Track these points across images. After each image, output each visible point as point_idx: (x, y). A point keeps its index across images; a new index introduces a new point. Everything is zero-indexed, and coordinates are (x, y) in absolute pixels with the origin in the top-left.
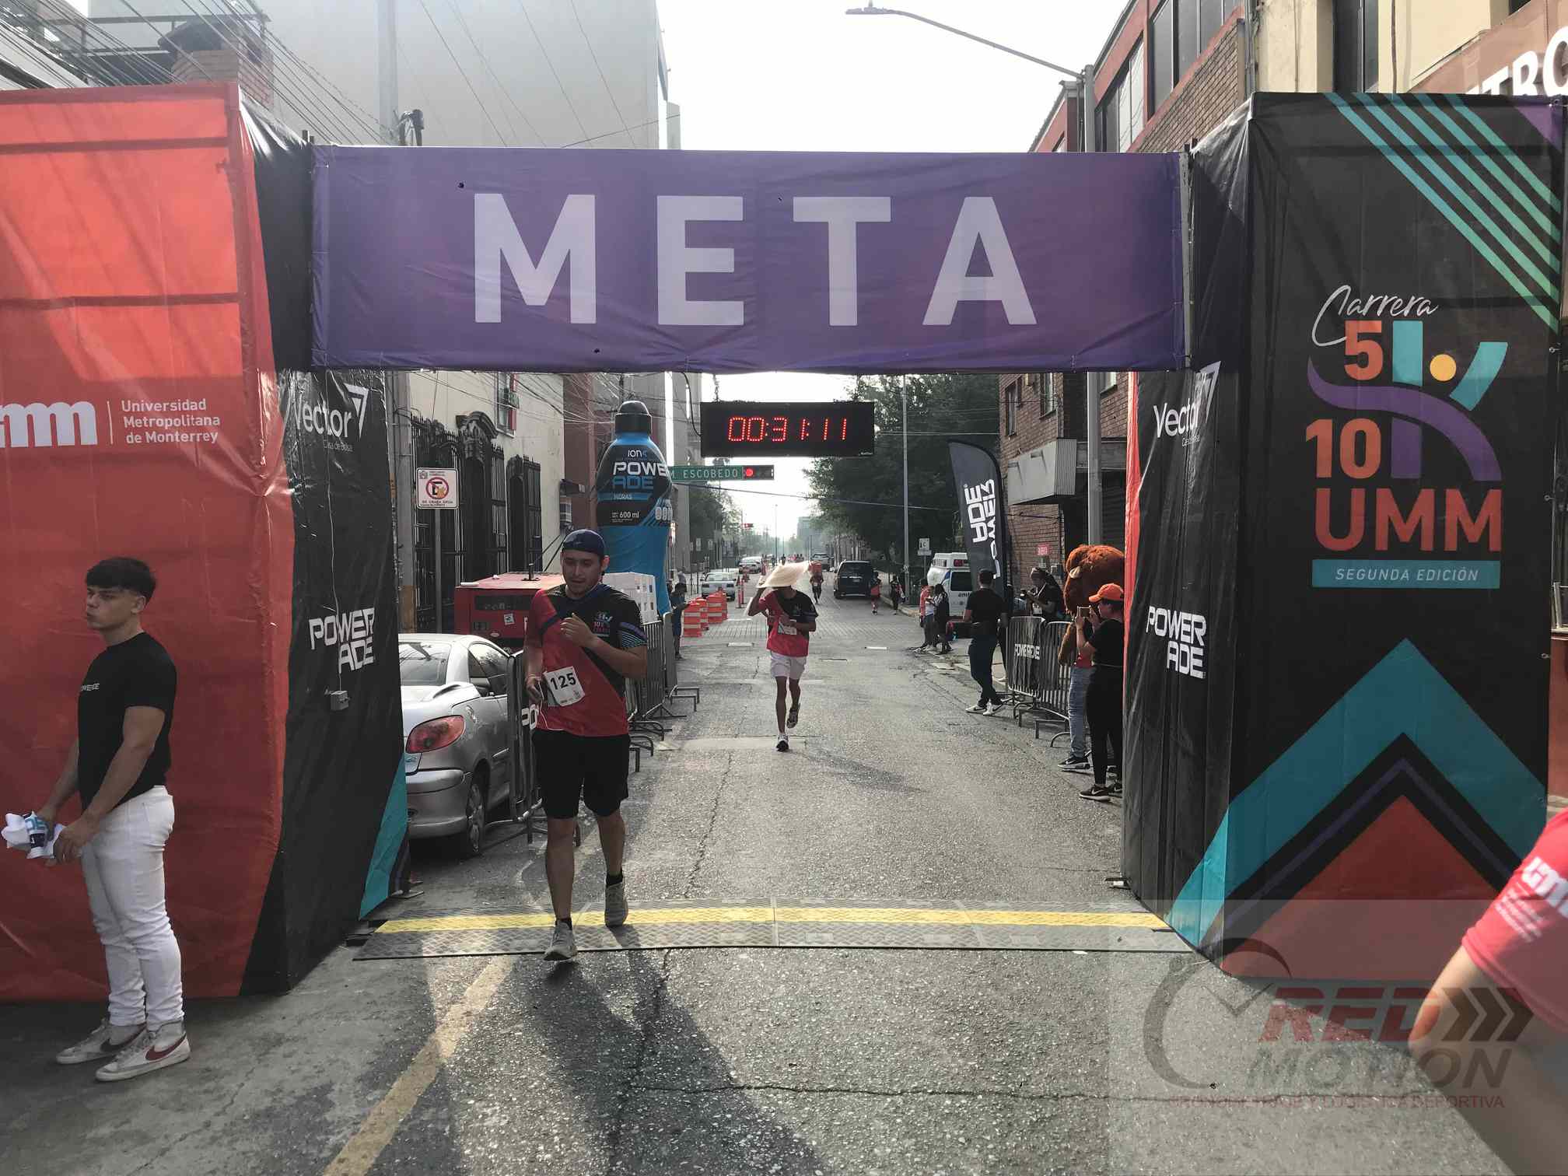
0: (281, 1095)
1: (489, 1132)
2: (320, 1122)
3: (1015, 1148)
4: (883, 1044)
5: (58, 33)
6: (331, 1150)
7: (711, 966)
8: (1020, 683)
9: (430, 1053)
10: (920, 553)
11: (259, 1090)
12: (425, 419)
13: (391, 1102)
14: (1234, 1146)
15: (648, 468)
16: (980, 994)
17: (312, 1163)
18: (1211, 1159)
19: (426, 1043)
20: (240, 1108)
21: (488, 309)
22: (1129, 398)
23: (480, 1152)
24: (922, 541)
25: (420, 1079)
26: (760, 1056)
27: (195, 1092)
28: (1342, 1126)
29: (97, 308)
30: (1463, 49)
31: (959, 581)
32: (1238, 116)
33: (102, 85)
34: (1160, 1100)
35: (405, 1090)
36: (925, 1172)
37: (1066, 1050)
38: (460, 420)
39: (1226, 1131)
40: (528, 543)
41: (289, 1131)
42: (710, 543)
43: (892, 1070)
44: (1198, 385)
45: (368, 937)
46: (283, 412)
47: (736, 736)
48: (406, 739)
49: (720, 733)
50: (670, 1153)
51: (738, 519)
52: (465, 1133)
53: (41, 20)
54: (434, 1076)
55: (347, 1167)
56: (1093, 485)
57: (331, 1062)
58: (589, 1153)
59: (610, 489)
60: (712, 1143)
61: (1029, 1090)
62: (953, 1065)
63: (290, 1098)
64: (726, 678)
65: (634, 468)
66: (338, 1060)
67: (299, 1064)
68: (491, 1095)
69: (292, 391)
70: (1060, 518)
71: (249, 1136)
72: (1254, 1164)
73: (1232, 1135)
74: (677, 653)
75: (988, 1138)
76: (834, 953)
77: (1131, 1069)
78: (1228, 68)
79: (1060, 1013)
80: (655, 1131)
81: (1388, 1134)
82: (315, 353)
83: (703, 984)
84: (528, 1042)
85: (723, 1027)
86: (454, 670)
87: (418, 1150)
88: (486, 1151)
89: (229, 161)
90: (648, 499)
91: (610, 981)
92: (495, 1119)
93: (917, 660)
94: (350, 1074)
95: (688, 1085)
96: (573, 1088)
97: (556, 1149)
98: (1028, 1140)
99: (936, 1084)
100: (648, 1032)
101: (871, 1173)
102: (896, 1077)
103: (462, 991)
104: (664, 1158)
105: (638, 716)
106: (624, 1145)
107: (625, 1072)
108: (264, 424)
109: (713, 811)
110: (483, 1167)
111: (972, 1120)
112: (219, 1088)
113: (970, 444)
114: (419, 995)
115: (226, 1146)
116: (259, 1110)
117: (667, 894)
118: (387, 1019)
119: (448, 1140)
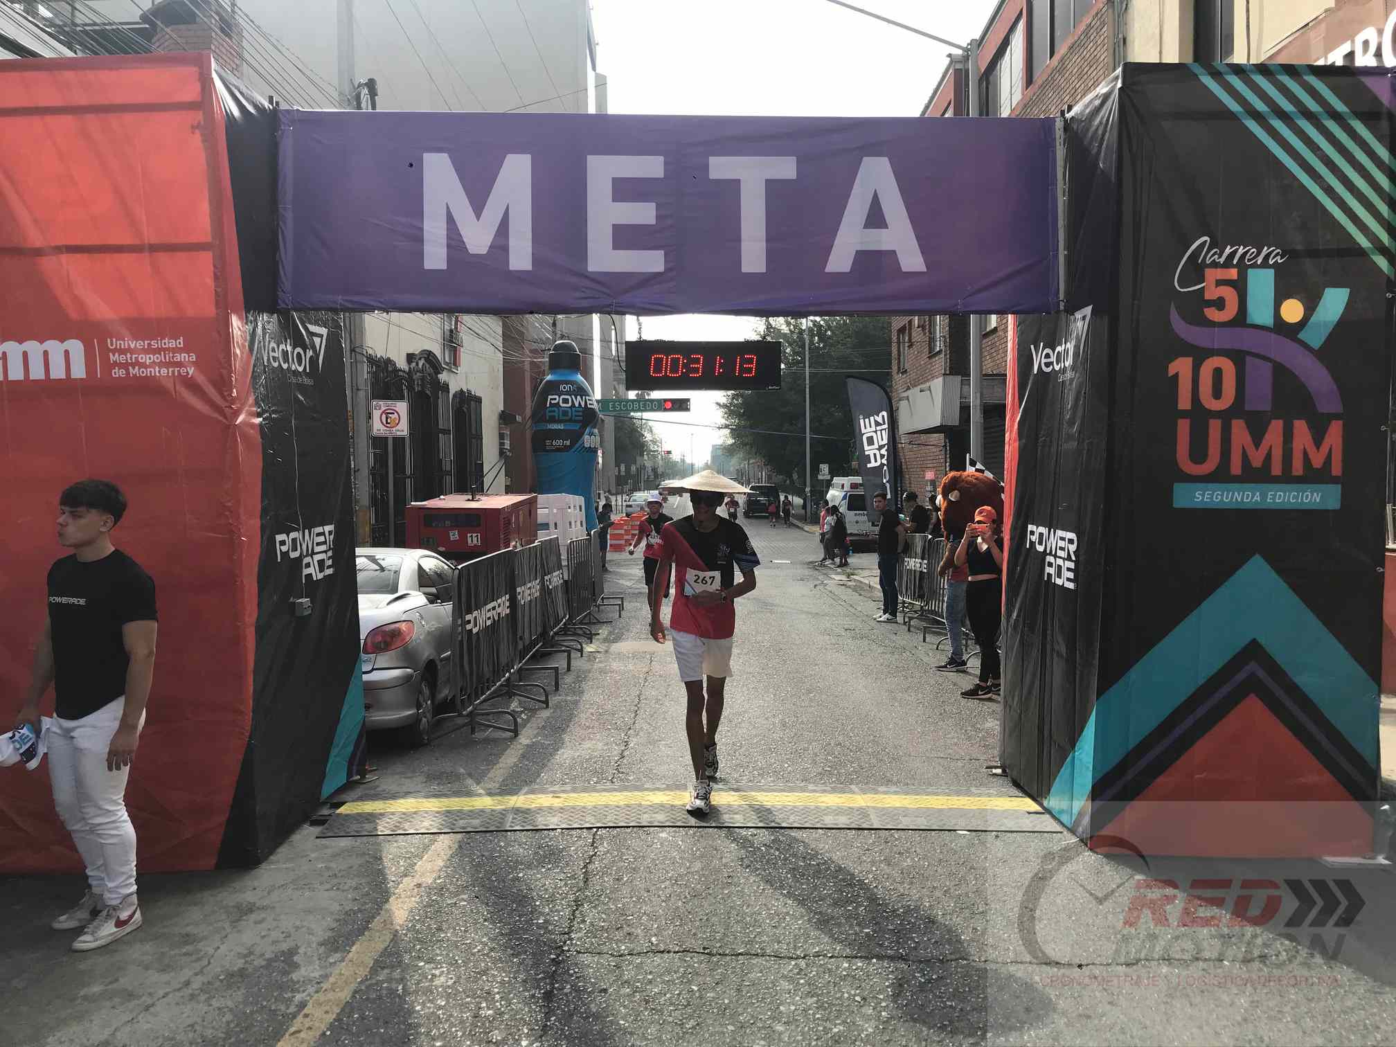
0: (252, 957)
1: (437, 991)
2: (287, 981)
3: (906, 1005)
4: (788, 913)
5: (52, 10)
6: (297, 1006)
7: (635, 843)
8: (909, 593)
9: (385, 921)
10: (820, 477)
11: (232, 953)
12: (378, 356)
13: (350, 964)
14: (1100, 1005)
15: (578, 401)
16: (874, 869)
17: (280, 1018)
18: (1080, 1016)
19: (380, 912)
20: (216, 968)
21: (435, 257)
22: (1009, 339)
23: (429, 1008)
24: (822, 466)
25: (376, 944)
26: (678, 923)
27: (175, 955)
29: (86, 255)
30: (1310, 25)
31: (855, 502)
32: (1108, 85)
33: (88, 54)
35: (363, 952)
36: (825, 1028)
37: (951, 919)
38: (410, 357)
39: (1093, 990)
40: (471, 466)
41: (260, 990)
42: (633, 468)
43: (795, 936)
44: (1072, 326)
45: (327, 818)
46: (251, 350)
48: (362, 642)
49: (642, 636)
50: (597, 1010)
51: (658, 446)
52: (416, 992)
54: (389, 941)
55: (311, 1021)
56: (976, 417)
57: (297, 928)
58: (527, 1009)
59: (543, 420)
60: (635, 1001)
61: (918, 954)
62: (850, 932)
63: (261, 960)
65: (566, 401)
66: (303, 926)
67: (269, 930)
68: (439, 958)
69: (259, 331)
70: (945, 446)
71: (224, 994)
72: (1118, 1021)
73: (1097, 994)
74: (604, 566)
75: (882, 997)
76: (744, 832)
77: (1010, 936)
78: (1099, 42)
79: (946, 886)
80: (585, 990)
81: (1237, 994)
82: (280, 296)
83: (627, 859)
84: (472, 911)
85: (645, 897)
86: (406, 581)
87: (374, 1006)
88: (435, 1008)
89: (202, 123)
90: (577, 428)
91: (545, 857)
92: (443, 978)
93: (817, 572)
94: (314, 939)
95: (614, 949)
96: (512, 952)
97: (497, 1006)
98: (917, 998)
99: (835, 949)
100: (578, 903)
101: (777, 1028)
102: (800, 942)
103: (413, 865)
104: (594, 1015)
105: (570, 622)
106: (557, 1003)
107: (558, 938)
108: (235, 360)
109: (636, 706)
110: (431, 1022)
111: (867, 981)
112: (196, 951)
113: (865, 380)
114: (375, 869)
115: (204, 1003)
116: (234, 971)
117: (595, 779)
118: (347, 891)
119: (401, 998)
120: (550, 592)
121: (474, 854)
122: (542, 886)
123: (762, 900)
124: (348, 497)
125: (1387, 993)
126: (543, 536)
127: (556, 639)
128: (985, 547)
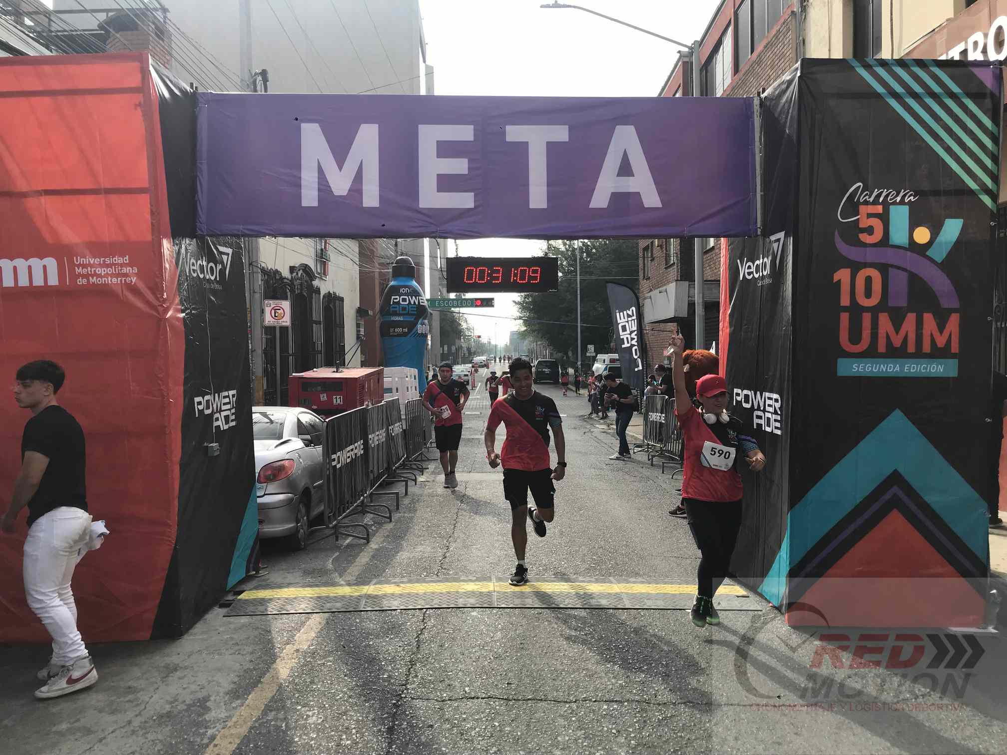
0: (177, 703)
1: (310, 727)
2: (202, 721)
3: (648, 736)
4: (563, 670)
5: (33, 20)
6: (209, 739)
7: (453, 620)
8: (652, 437)
9: (273, 676)
10: (588, 354)
11: (162, 701)
12: (269, 268)
13: (248, 708)
14: (788, 735)
15: (413, 300)
16: (626, 638)
17: (197, 747)
18: (773, 742)
19: (270, 670)
20: (150, 712)
21: (310, 197)
22: (722, 255)
23: (305, 740)
24: (589, 346)
25: (266, 693)
26: (484, 678)
27: (121, 702)
29: (59, 197)
30: (936, 30)
32: (792, 73)
33: (60, 54)
34: (740, 705)
35: (257, 700)
36: (590, 752)
37: (681, 674)
38: (292, 269)
39: (783, 724)
40: (336, 347)
41: (182, 727)
42: (453, 348)
43: (569, 686)
44: (769, 246)
45: (231, 602)
46: (177, 264)
47: (470, 472)
48: (257, 474)
50: (426, 740)
51: (471, 332)
52: (295, 728)
53: (21, 11)
54: (275, 691)
55: (219, 749)
56: (699, 311)
57: (209, 682)
58: (375, 740)
59: (388, 314)
60: (453, 734)
61: (657, 699)
62: (608, 683)
63: (182, 705)
65: (404, 300)
66: (214, 681)
67: (189, 683)
68: (312, 703)
69: (183, 251)
71: (156, 730)
72: (801, 746)
73: (787, 728)
75: (631, 730)
76: (532, 611)
77: (723, 685)
78: (786, 43)
79: (677, 650)
80: (417, 726)
81: (887, 727)
82: (198, 226)
83: (448, 631)
84: (336, 669)
85: (461, 659)
86: (288, 430)
87: (265, 738)
88: (309, 739)
89: (142, 103)
90: (413, 319)
91: (389, 629)
92: (314, 718)
93: (585, 423)
94: (221, 690)
95: (438, 696)
96: (364, 698)
97: (353, 738)
98: (657, 731)
99: (598, 695)
100: (412, 663)
101: (556, 752)
102: (572, 691)
103: (293, 636)
104: (423, 744)
105: (407, 460)
106: (397, 735)
107: (398, 688)
108: (165, 272)
109: (455, 520)
110: (306, 749)
111: (621, 719)
112: (137, 699)
113: (620, 284)
114: (266, 639)
115: (142, 736)
116: (163, 713)
117: (425, 574)
118: (245, 655)
119: (284, 732)
120: (393, 437)
121: (338, 628)
122: (387, 651)
123: (545, 661)
124: (247, 369)
125: (995, 726)
126: (388, 398)
127: (397, 472)
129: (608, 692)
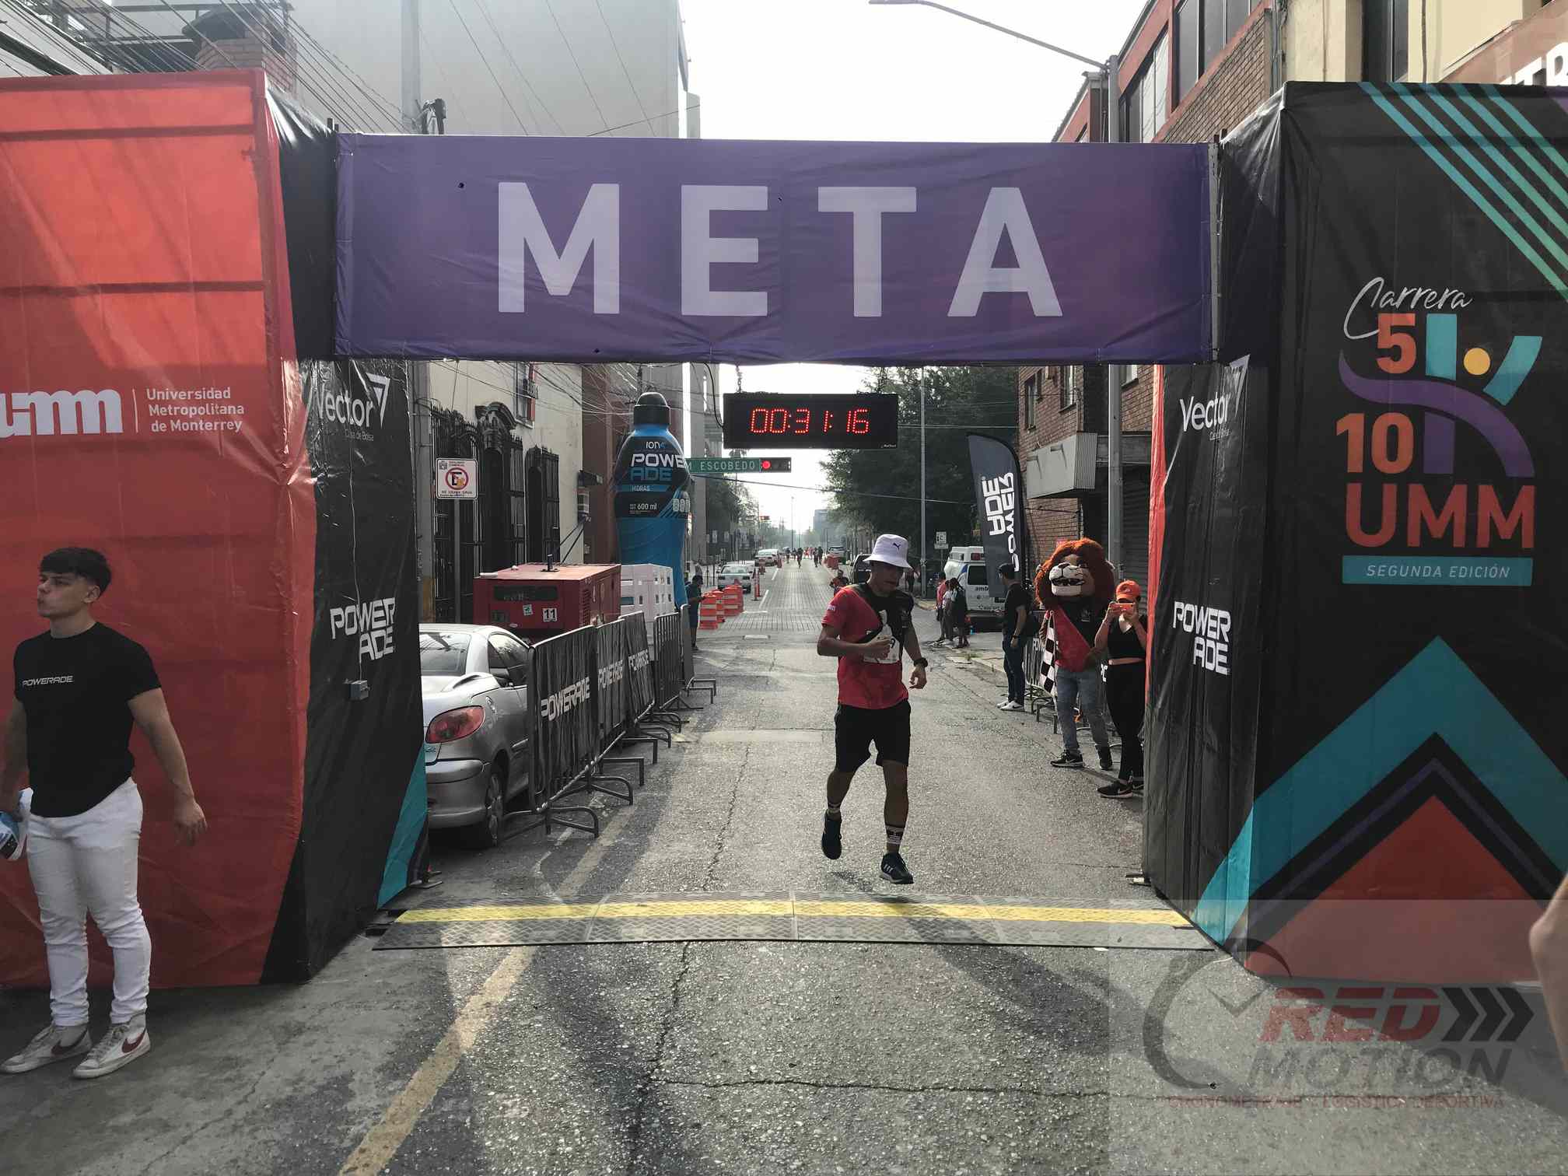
0: (301, 1084)
1: (510, 1124)
2: (341, 1112)
3: (1038, 1146)
4: (903, 1040)
5: (83, 21)
6: (352, 1140)
7: (730, 959)
8: (1037, 676)
9: (450, 1044)
10: (937, 547)
11: (279, 1079)
12: (444, 409)
13: (411, 1093)
14: (1259, 1147)
15: (666, 460)
16: (1001, 990)
17: (334, 1153)
18: (1236, 1159)
19: (445, 1034)
20: (261, 1096)
21: (511, 298)
22: (1154, 391)
23: (501, 1144)
24: (939, 534)
25: (441, 1070)
26: (780, 1050)
27: (216, 1080)
28: (1369, 1128)
29: (123, 294)
30: (1495, 39)
31: (976, 575)
32: (1268, 107)
33: (127, 72)
35: (426, 1080)
36: (947, 1170)
38: (479, 411)
39: (1251, 1131)
40: (546, 533)
41: (311, 1121)
42: (727, 535)
43: (912, 1066)
44: (1227, 379)
45: (387, 927)
46: (305, 401)
47: (754, 728)
48: (426, 729)
49: (737, 725)
50: (689, 1148)
51: (754, 511)
52: (486, 1125)
53: (67, 8)
54: (454, 1068)
55: (368, 1157)
56: (1114, 479)
57: (352, 1052)
58: (610, 1146)
59: (626, 481)
60: (733, 1138)
61: (1051, 1088)
62: (974, 1061)
63: (311, 1088)
64: (742, 670)
65: (652, 460)
66: (359, 1050)
67: (320, 1053)
68: (511, 1087)
69: (314, 380)
70: (1079, 512)
71: (270, 1126)
72: (1280, 1166)
73: (1257, 1135)
74: (694, 645)
75: (1011, 1135)
76: (853, 947)
78: (1255, 59)
79: (1082, 1009)
80: (675, 1125)
81: (1415, 1136)
82: (338, 342)
83: (722, 977)
84: (548, 1034)
85: (743, 1020)
86: (474, 661)
87: (440, 1140)
88: (507, 1143)
89: (254, 149)
90: (665, 490)
91: (630, 973)
92: (515, 1111)
93: (933, 653)
94: (370, 1064)
95: (708, 1079)
96: (593, 1081)
97: (576, 1142)
98: (1051, 1138)
99: (958, 1081)
100: (667, 1026)
101: (892, 1170)
102: (918, 1073)
103: (481, 982)
104: (685, 1153)
105: (656, 708)
106: (645, 1139)
107: (645, 1066)
108: (287, 413)
109: (731, 803)
110: (503, 1159)
111: (994, 1117)
112: (239, 1077)
113: (989, 437)
114: (439, 986)
115: (248, 1134)
116: (280, 1099)
117: (685, 886)
118: (407, 1010)
119: (469, 1131)
120: (634, 673)
121: (550, 970)
122: (627, 1007)
123: (874, 1025)
126: (626, 612)
127: (641, 727)
128: (1129, 627)
129: (974, 1075)
